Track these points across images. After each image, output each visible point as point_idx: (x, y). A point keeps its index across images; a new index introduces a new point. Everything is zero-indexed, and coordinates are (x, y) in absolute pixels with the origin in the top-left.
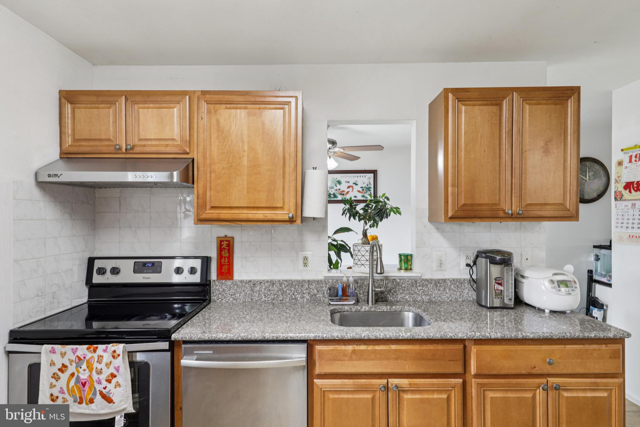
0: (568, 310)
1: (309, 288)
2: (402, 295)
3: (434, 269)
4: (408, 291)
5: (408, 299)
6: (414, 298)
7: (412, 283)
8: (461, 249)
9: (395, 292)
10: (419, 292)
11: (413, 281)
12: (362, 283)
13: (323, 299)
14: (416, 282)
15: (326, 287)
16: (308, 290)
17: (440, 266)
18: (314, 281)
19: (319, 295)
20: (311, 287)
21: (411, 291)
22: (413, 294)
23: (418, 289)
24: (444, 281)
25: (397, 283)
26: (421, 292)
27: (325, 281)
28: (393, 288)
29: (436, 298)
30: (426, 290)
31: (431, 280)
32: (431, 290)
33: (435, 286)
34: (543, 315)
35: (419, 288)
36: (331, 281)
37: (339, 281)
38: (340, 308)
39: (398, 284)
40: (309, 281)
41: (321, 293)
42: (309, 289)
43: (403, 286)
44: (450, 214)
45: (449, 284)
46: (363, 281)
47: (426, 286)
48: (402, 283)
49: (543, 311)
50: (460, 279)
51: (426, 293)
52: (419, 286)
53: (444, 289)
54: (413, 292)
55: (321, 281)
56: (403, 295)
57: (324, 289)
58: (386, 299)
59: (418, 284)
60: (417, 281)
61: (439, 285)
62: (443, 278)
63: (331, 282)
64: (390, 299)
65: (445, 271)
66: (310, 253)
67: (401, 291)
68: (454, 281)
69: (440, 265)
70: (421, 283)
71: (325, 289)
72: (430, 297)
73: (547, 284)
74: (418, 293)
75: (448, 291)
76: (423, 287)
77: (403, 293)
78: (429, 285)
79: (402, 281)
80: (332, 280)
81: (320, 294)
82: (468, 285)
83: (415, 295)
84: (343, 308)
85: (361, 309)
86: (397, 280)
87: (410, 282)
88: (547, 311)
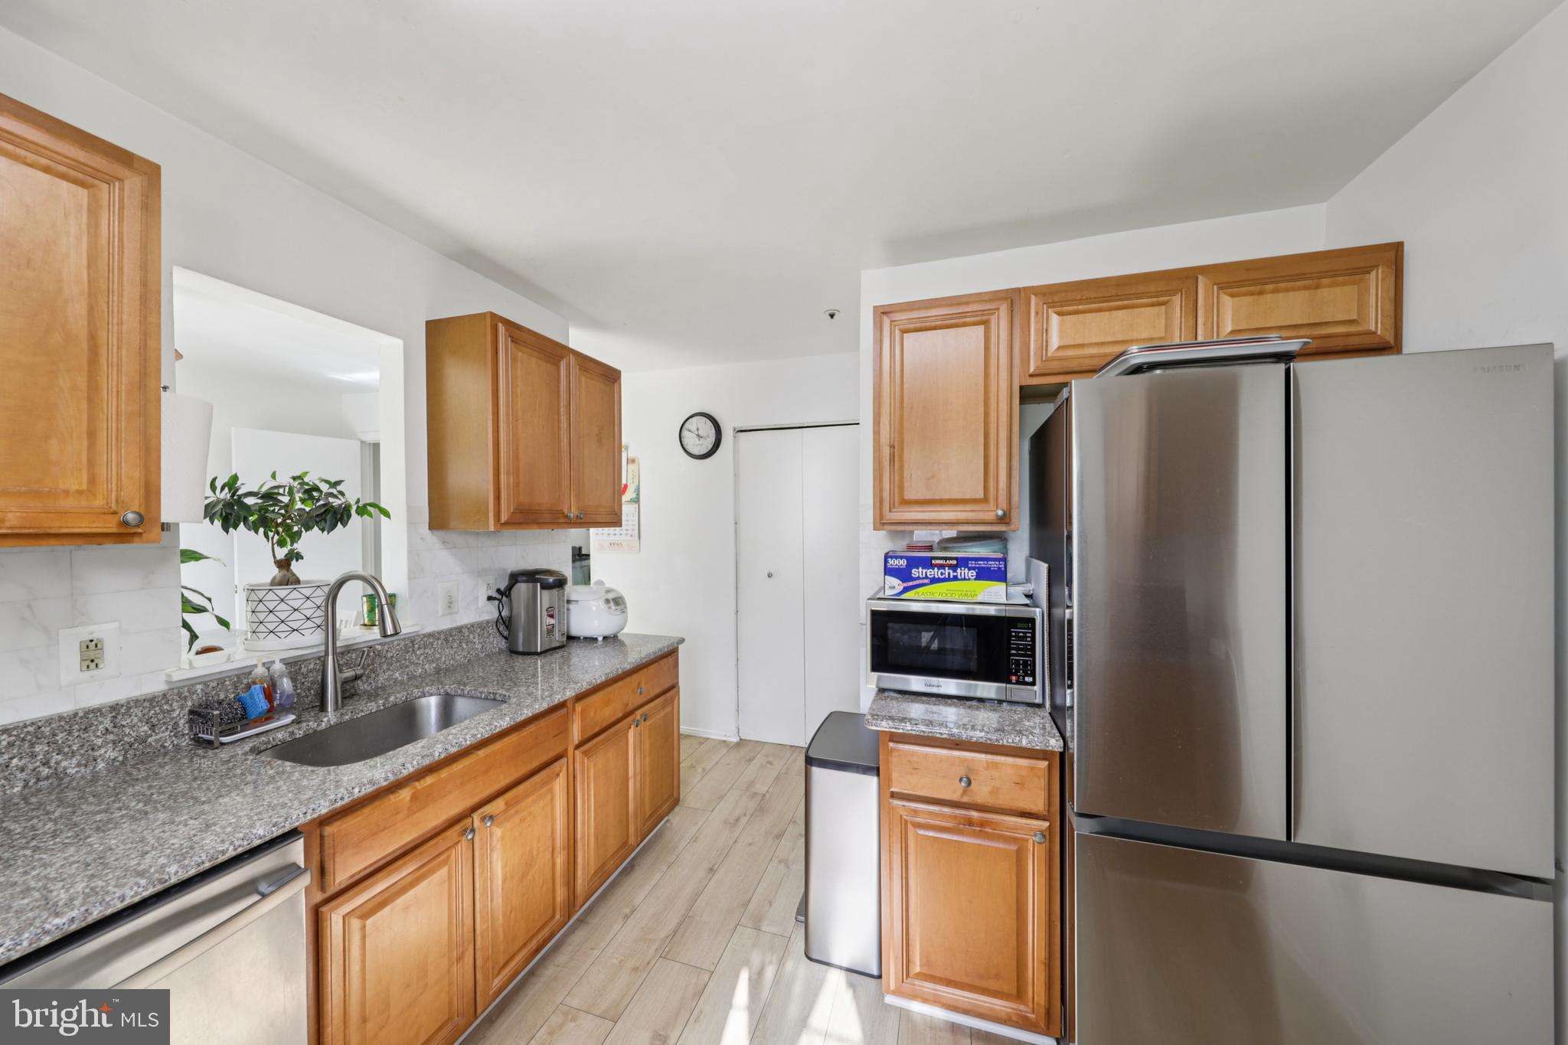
0: (599, 636)
1: (115, 727)
2: (387, 674)
3: (440, 613)
4: (398, 664)
5: (400, 678)
6: (410, 673)
7: (405, 645)
8: (480, 573)
9: (373, 671)
10: (419, 659)
11: (407, 642)
12: (296, 671)
13: (172, 742)
14: (412, 642)
15: (182, 707)
16: (112, 733)
17: (449, 607)
18: (137, 702)
19: (158, 737)
20: (124, 723)
21: (403, 662)
22: (407, 667)
23: (416, 655)
24: (459, 629)
25: (377, 653)
26: (421, 658)
27: (180, 694)
28: (369, 665)
29: (447, 663)
30: (430, 653)
31: (438, 633)
32: (440, 651)
33: (445, 643)
34: (596, 645)
35: (418, 652)
36: (199, 687)
37: (227, 683)
38: (263, 741)
39: (379, 654)
40: (115, 708)
41: (164, 728)
42: (115, 730)
43: (389, 655)
44: (504, 518)
45: (467, 634)
46: (297, 668)
47: (430, 646)
48: (387, 651)
49: (595, 640)
50: (482, 623)
51: (430, 659)
52: (419, 649)
53: (460, 645)
54: (407, 663)
55: (165, 695)
56: (390, 673)
57: (175, 715)
58: (353, 691)
59: (416, 646)
60: (415, 640)
61: (451, 639)
62: (454, 625)
63: (199, 690)
64: (362, 688)
65: (456, 613)
66: (113, 625)
67: (385, 667)
68: (471, 628)
69: (449, 605)
70: (422, 642)
71: (180, 715)
72: (437, 664)
73: (602, 604)
74: (416, 661)
75: (465, 647)
76: (425, 649)
77: (389, 669)
78: (435, 643)
79: (386, 647)
80: (205, 684)
81: (163, 732)
82: (493, 629)
83: (412, 668)
84: (271, 739)
85: (318, 725)
86: (377, 646)
87: (401, 646)
88: (600, 639)
